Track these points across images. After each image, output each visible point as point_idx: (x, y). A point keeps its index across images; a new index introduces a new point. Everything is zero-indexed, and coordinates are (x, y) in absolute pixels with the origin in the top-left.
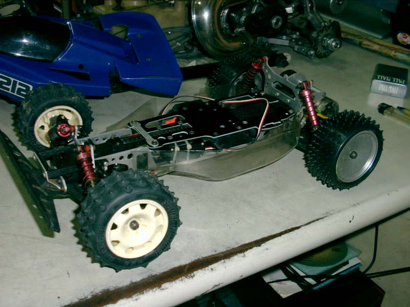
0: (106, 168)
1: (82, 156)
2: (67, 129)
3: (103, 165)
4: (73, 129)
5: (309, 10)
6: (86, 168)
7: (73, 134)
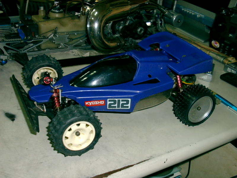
0: (67, 102)
1: (54, 95)
2: (49, 80)
3: (65, 100)
4: (51, 80)
5: (159, 25)
6: (56, 101)
7: (51, 83)
